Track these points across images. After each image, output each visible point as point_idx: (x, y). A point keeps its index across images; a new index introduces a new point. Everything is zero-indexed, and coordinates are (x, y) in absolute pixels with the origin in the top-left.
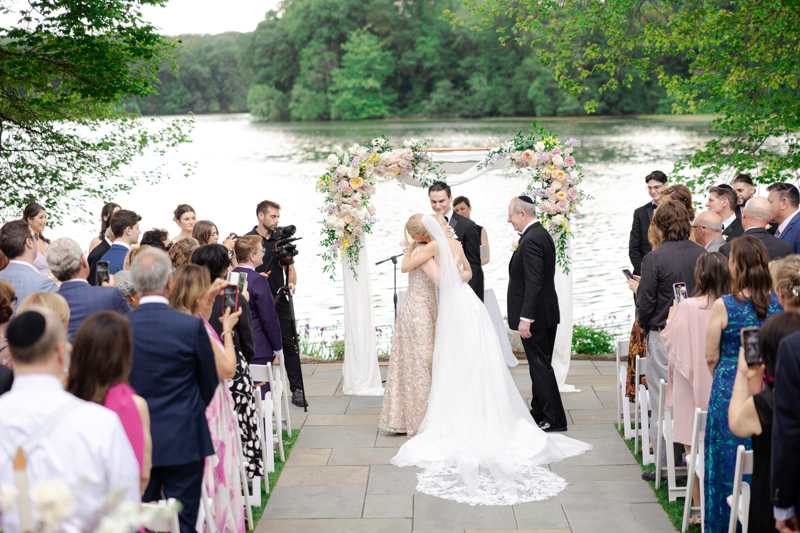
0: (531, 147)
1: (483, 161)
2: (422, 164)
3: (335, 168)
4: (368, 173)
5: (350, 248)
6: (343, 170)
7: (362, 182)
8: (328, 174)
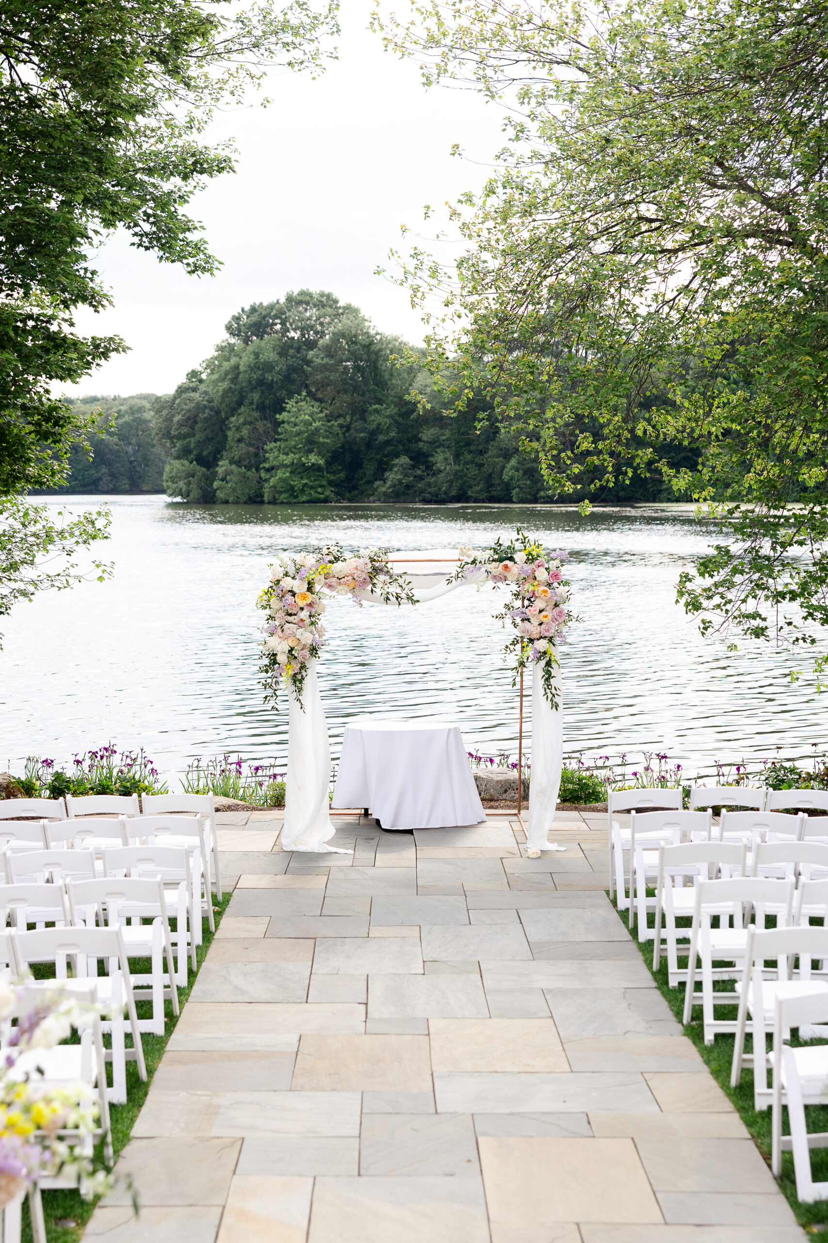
0: (511, 559)
1: (454, 574)
2: (382, 578)
3: (278, 581)
4: (317, 588)
5: (295, 675)
6: (287, 583)
7: (310, 597)
8: (271, 587)
